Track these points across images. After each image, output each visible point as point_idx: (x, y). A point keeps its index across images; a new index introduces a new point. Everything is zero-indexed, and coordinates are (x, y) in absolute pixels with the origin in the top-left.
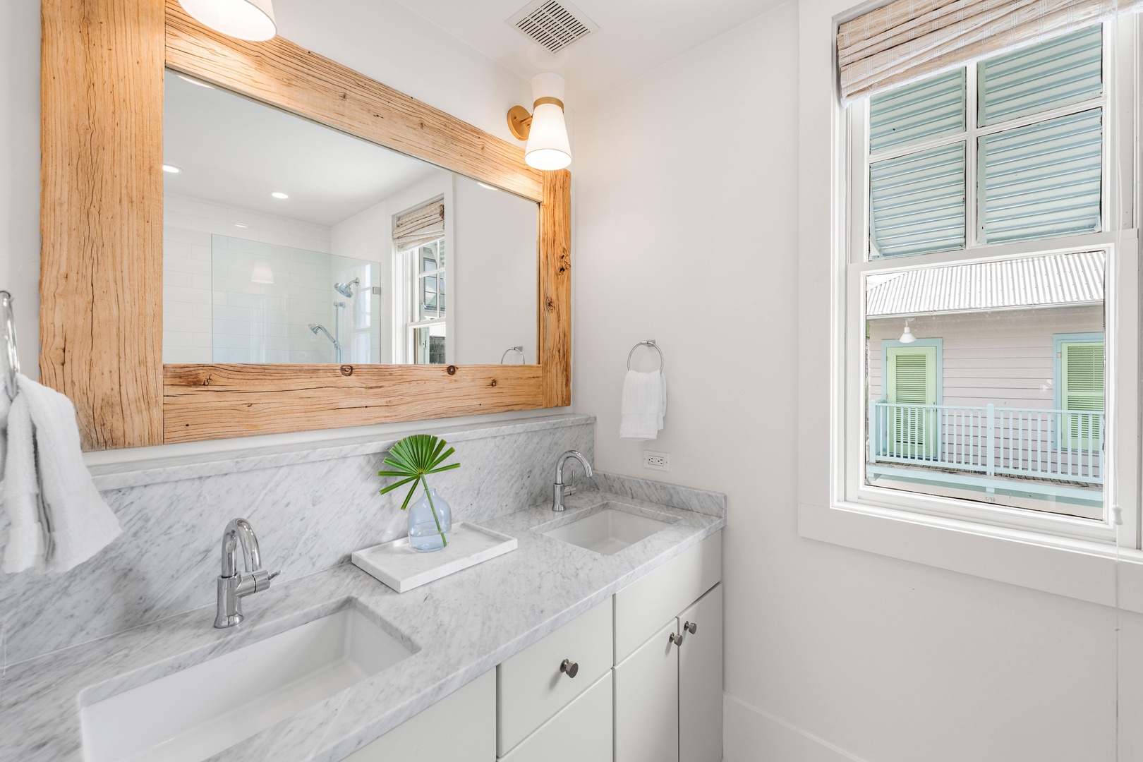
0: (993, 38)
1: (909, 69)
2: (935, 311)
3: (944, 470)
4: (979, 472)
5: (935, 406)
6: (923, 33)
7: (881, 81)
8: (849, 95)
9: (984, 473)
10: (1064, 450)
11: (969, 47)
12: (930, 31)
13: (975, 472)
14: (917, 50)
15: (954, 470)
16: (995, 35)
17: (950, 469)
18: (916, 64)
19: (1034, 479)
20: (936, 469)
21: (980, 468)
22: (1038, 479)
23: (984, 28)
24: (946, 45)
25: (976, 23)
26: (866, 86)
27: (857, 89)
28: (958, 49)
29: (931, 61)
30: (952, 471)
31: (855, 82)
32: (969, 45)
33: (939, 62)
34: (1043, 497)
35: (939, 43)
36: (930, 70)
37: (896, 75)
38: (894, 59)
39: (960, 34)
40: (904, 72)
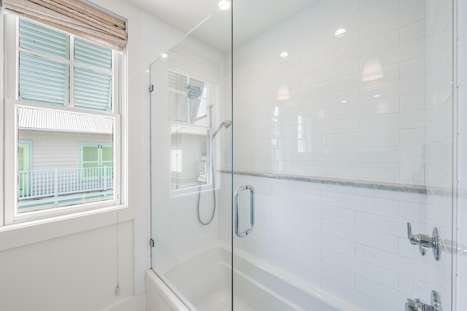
0: (81, 32)
1: (45, 20)
2: (29, 128)
3: (34, 199)
4: (51, 196)
5: (29, 171)
6: (53, 9)
7: (29, 15)
8: (7, 8)
9: (53, 196)
10: (82, 182)
11: (73, 29)
12: (57, 11)
13: (49, 197)
14: (50, 14)
15: (39, 198)
16: (82, 32)
17: (37, 198)
18: (49, 20)
19: (70, 194)
20: (30, 199)
21: (51, 194)
22: (74, 194)
23: (79, 27)
24: (64, 22)
25: (76, 22)
26: (19, 11)
27: (14, 9)
28: (68, 27)
29: (56, 23)
30: (38, 199)
31: (12, 4)
32: (73, 28)
33: (60, 27)
34: (80, 199)
35: (61, 19)
36: (56, 27)
37: (38, 18)
38: (38, 10)
39: (70, 22)
40: (43, 19)
